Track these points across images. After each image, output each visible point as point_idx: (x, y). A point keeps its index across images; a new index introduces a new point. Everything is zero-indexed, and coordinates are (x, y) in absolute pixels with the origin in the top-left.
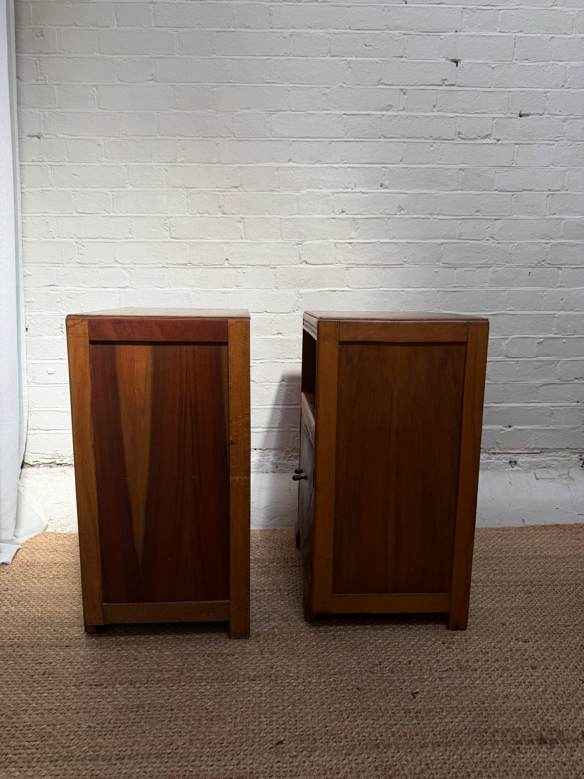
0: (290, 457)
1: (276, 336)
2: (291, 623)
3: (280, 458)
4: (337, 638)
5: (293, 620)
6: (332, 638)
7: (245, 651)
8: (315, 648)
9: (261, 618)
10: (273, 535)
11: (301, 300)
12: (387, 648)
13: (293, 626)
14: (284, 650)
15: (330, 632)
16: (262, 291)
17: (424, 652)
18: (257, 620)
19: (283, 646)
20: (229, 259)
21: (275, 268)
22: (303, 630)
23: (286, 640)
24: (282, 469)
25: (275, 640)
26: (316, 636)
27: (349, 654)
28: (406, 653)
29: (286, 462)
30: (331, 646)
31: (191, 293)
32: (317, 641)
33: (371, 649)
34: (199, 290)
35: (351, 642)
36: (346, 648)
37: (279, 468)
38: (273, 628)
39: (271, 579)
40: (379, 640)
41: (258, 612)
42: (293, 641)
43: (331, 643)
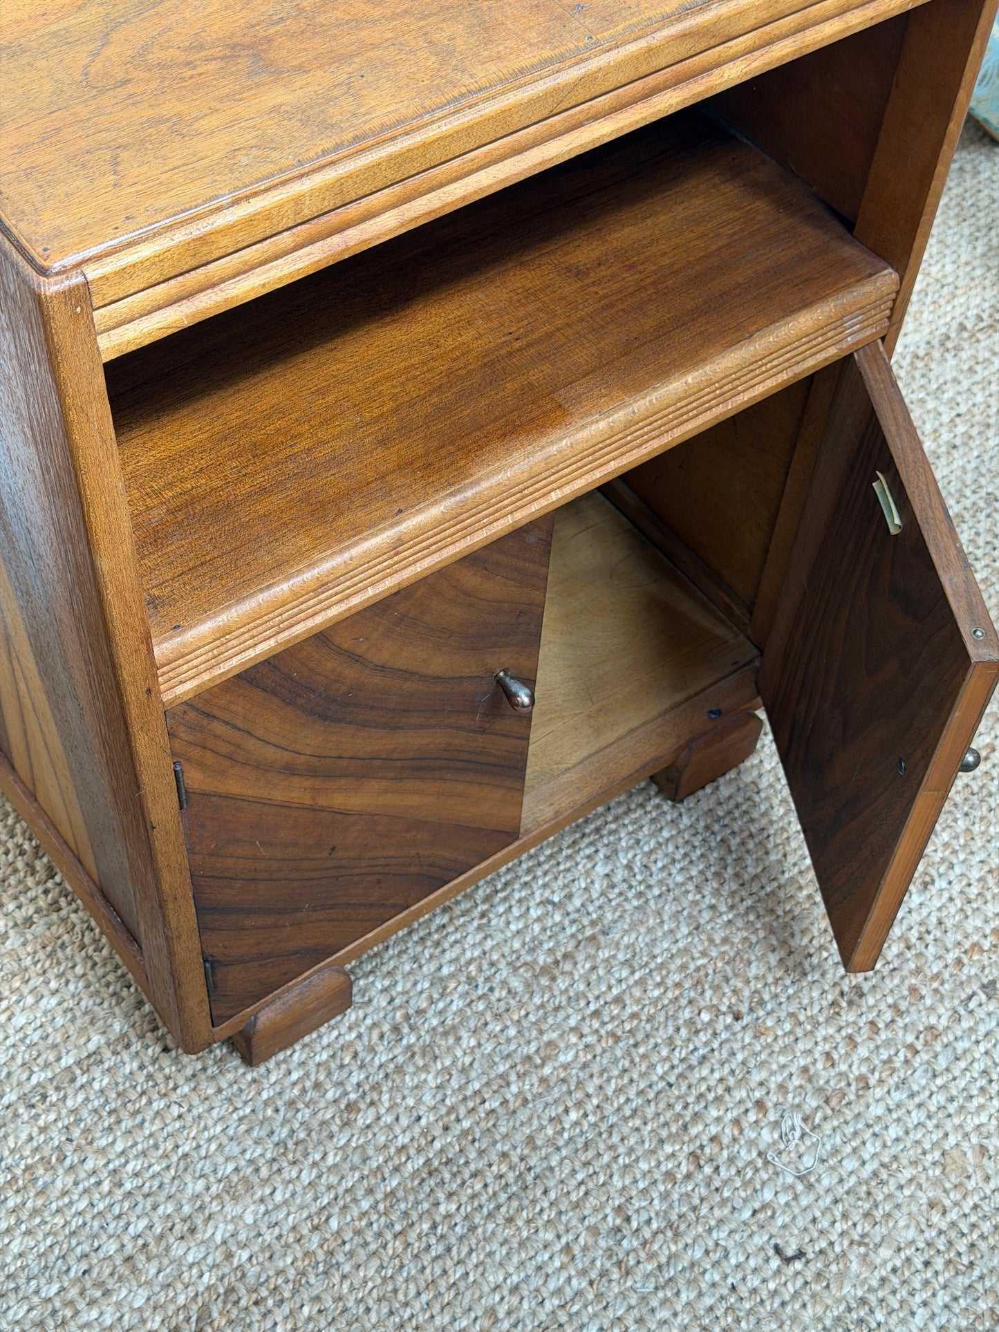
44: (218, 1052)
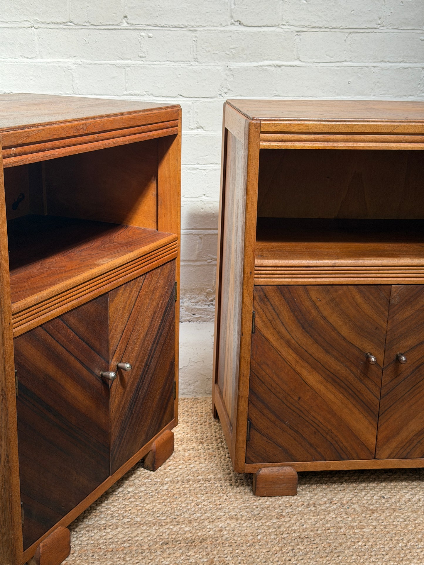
0: (212, 301)
1: (195, 132)
2: (242, 522)
3: (197, 303)
4: (305, 540)
5: (244, 518)
6: (299, 540)
7: (190, 561)
8: (279, 555)
9: (202, 518)
10: (195, 406)
11: (232, 79)
12: (371, 552)
13: (247, 526)
14: (240, 558)
15: (295, 532)
16: (176, 65)
17: (418, 555)
18: (198, 521)
19: (238, 553)
20: (128, 17)
21: (195, 31)
22: (260, 531)
23: (240, 545)
24: (201, 317)
25: (227, 545)
26: (277, 539)
27: (323, 561)
28: (395, 558)
29: (206, 307)
30: (299, 552)
31: (73, 67)
32: (280, 545)
33: (351, 554)
34: (84, 63)
35: (323, 545)
36: (318, 553)
37: (197, 316)
38: (221, 530)
39: (204, 465)
40: (358, 542)
41: (196, 510)
42: (249, 546)
43: (298, 547)
44: (247, 490)
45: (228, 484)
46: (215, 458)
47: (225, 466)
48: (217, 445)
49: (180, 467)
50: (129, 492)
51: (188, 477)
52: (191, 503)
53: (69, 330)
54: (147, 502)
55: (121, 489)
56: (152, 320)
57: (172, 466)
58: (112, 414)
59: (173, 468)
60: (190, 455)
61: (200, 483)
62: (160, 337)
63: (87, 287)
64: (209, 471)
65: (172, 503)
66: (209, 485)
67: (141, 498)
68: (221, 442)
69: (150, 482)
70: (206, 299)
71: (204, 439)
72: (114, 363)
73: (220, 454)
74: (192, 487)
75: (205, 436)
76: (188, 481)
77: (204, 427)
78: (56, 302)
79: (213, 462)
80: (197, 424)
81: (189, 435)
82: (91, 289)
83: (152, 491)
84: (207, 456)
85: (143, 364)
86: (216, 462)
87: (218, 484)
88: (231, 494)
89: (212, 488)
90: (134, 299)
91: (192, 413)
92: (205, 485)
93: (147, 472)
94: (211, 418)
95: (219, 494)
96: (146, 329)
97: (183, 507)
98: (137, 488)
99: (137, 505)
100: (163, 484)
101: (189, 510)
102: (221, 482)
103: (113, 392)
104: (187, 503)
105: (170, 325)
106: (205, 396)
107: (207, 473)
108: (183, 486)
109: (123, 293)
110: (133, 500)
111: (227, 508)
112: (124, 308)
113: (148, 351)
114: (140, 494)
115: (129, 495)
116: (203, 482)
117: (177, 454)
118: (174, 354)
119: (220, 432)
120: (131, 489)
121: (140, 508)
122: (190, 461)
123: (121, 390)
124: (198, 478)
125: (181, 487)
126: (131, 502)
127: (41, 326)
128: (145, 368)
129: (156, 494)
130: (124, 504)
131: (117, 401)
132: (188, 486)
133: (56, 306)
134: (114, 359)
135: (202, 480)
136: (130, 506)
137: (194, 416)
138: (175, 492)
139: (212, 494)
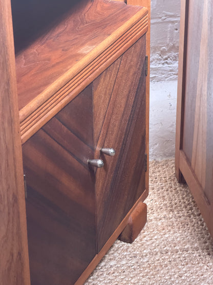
0: (166, 59)
10: (157, 170)
39: (179, 234)
45: (206, 253)
46: (188, 226)
47: (199, 235)
48: (188, 213)
49: (156, 237)
50: (111, 266)
51: (165, 248)
52: (174, 275)
53: (63, 126)
54: (131, 276)
55: (103, 264)
56: (127, 100)
57: (147, 237)
58: (97, 197)
59: (149, 239)
60: (162, 224)
61: (178, 253)
62: (133, 115)
63: (76, 81)
64: (184, 241)
65: (156, 276)
66: (187, 255)
67: (124, 272)
68: (191, 209)
69: (130, 254)
70: (160, 57)
71: (174, 207)
72: (98, 149)
73: (193, 221)
74: (171, 258)
75: (173, 203)
76: (167, 253)
77: (170, 193)
78: (52, 102)
79: (187, 231)
80: (163, 190)
81: (157, 203)
82: (79, 82)
83: (134, 264)
84: (180, 224)
85: (121, 144)
86: (189, 231)
87: (196, 254)
88: (211, 264)
89: (191, 258)
90: (113, 82)
91: (156, 178)
92: (183, 256)
93: (124, 245)
94: (175, 183)
95: (200, 265)
96: (123, 109)
97: (167, 279)
98: (118, 262)
99: (122, 279)
100: (142, 256)
101: (173, 282)
102: (198, 251)
103: (98, 177)
104: (170, 275)
105: (142, 100)
106: (164, 159)
107: (184, 243)
108: (163, 258)
109: (104, 79)
110: (117, 274)
111: (210, 278)
112: (105, 94)
113: (125, 131)
114: (123, 268)
115: (112, 269)
116: (181, 253)
117: (150, 223)
118: (145, 127)
119: (188, 198)
120: (112, 263)
121: (125, 282)
122: (164, 231)
123: (104, 173)
124: (175, 248)
125: (161, 259)
126: (116, 276)
127: (41, 128)
128: (122, 147)
129: (138, 267)
130: (109, 279)
131: (101, 185)
132: (167, 257)
133: (53, 105)
134: (98, 145)
135: (179, 251)
136: (115, 280)
137: (159, 182)
138: (156, 264)
139: (193, 264)
